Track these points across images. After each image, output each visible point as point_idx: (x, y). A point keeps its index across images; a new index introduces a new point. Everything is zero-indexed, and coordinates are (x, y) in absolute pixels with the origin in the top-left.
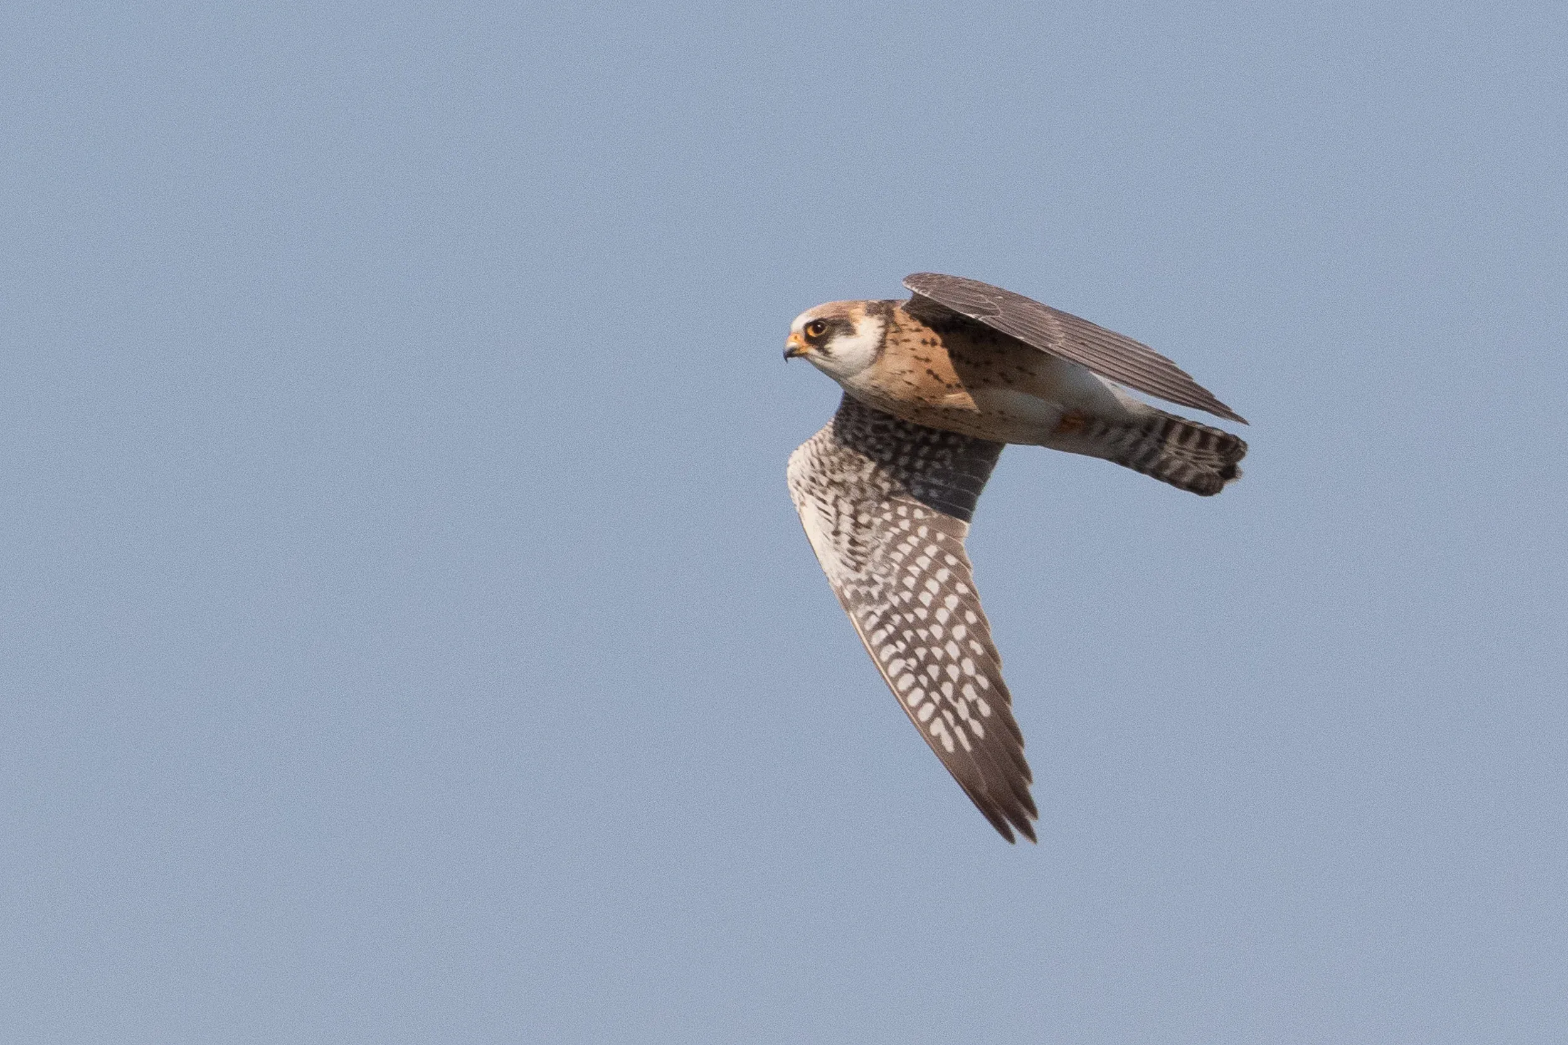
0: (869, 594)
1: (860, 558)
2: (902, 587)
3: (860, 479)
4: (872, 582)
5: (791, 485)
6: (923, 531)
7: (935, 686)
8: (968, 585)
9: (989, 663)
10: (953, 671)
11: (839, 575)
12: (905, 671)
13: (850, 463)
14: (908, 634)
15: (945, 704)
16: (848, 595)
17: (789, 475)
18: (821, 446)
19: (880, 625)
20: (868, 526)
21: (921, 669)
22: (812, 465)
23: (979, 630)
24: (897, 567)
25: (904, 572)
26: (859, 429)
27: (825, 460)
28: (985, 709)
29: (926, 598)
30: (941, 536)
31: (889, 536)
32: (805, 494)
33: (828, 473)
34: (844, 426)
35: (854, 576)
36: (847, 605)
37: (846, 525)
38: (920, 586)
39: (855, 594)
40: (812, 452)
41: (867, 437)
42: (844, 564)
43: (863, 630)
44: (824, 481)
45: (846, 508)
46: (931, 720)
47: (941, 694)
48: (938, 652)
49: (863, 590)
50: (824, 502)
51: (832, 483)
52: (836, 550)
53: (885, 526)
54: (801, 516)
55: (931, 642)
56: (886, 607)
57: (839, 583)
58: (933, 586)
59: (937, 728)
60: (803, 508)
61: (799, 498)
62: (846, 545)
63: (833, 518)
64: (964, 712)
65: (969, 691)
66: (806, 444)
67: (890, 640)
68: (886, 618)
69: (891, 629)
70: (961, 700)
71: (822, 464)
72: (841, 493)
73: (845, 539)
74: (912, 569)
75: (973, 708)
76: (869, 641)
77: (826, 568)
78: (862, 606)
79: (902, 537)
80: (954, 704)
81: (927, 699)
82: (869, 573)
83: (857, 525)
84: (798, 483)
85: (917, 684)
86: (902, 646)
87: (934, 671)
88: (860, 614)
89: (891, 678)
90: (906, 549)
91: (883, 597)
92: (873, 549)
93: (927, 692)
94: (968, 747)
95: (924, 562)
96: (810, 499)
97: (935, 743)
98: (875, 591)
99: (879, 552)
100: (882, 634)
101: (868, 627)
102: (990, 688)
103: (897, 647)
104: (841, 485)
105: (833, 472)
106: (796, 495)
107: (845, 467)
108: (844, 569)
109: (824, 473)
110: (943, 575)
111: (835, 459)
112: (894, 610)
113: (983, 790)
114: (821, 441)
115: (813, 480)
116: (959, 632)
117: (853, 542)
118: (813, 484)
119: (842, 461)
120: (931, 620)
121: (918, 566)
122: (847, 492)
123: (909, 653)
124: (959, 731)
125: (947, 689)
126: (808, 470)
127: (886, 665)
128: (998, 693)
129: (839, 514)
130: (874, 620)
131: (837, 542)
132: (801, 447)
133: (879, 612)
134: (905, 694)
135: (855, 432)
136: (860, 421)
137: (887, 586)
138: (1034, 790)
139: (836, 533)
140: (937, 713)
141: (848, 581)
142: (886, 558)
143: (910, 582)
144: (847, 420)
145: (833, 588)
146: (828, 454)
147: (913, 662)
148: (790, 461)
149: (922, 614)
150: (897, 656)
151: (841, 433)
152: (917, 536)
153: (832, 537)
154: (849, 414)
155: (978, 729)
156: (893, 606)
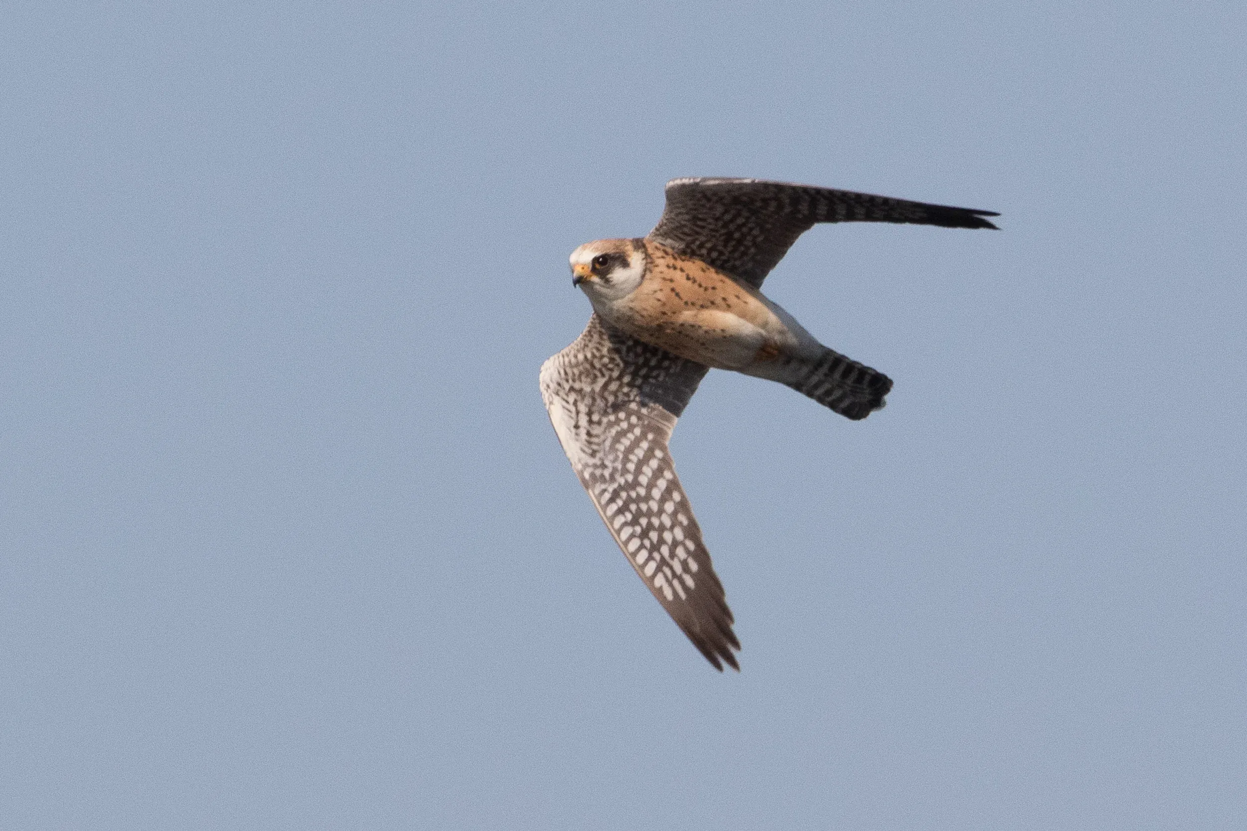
0: (602, 476)
1: (595, 447)
2: (625, 471)
3: (593, 391)
4: (603, 466)
5: (542, 388)
6: (637, 431)
7: (655, 548)
8: (673, 473)
9: (692, 531)
10: (667, 536)
11: (580, 460)
12: (632, 536)
13: (587, 376)
14: (633, 507)
15: (663, 562)
16: (587, 475)
17: (541, 380)
18: (567, 360)
19: (612, 500)
20: (599, 423)
21: (644, 534)
22: (559, 373)
23: (683, 506)
24: (621, 456)
25: (626, 460)
26: (598, 350)
27: (569, 370)
28: (694, 566)
29: (643, 480)
30: (650, 436)
31: (613, 431)
32: (553, 395)
33: (570, 381)
34: (586, 346)
35: (591, 461)
36: (586, 484)
37: (583, 421)
38: (638, 471)
39: (592, 475)
40: (559, 363)
41: (602, 357)
42: (584, 451)
43: (599, 503)
44: (567, 387)
45: (583, 408)
46: (654, 575)
47: (661, 554)
48: (656, 522)
49: (598, 472)
50: (567, 402)
51: (572, 389)
52: (577, 440)
53: (610, 425)
54: (550, 413)
55: (649, 514)
56: (615, 485)
57: (580, 467)
58: (648, 471)
59: (659, 581)
60: (552, 407)
61: (549, 399)
62: (584, 436)
63: (574, 415)
64: (678, 569)
65: (680, 552)
66: (556, 356)
67: (620, 511)
68: (615, 495)
69: (620, 503)
70: (676, 560)
71: (566, 373)
72: (579, 398)
73: (583, 432)
74: (632, 457)
75: (684, 564)
76: (605, 513)
77: (569, 455)
78: (598, 485)
79: (623, 434)
80: (671, 562)
81: (650, 558)
82: (602, 460)
83: (590, 422)
84: (548, 386)
85: (642, 546)
86: (629, 516)
87: (654, 535)
88: (597, 491)
89: (623, 543)
90: (626, 442)
91: (612, 478)
92: (604, 441)
93: (650, 553)
94: (683, 595)
95: (640, 453)
96: (557, 400)
97: (659, 592)
98: (607, 473)
99: (608, 443)
100: (613, 507)
101: (603, 501)
102: (695, 550)
103: (625, 517)
104: (580, 391)
105: (574, 381)
106: (546, 396)
107: (583, 378)
108: (583, 455)
109: (567, 381)
110: (654, 463)
111: (576, 371)
112: (621, 488)
113: (697, 629)
114: (568, 356)
115: (559, 384)
116: (669, 507)
117: (589, 434)
118: (559, 388)
119: (581, 374)
120: (648, 498)
121: (636, 455)
122: (583, 397)
123: (635, 522)
124: (676, 583)
125: (665, 550)
126: (555, 376)
127: (619, 532)
128: (701, 554)
129: (578, 413)
130: (607, 496)
131: (577, 434)
132: (552, 358)
133: (611, 489)
134: (634, 554)
135: (595, 351)
136: (599, 343)
137: (615, 470)
138: (736, 628)
139: (577, 427)
140: (659, 569)
141: (586, 465)
142: (613, 448)
143: (631, 467)
144: (590, 341)
145: (575, 471)
146: (571, 366)
147: (638, 529)
148: (542, 368)
149: (642, 492)
150: (626, 524)
151: (583, 349)
152: (634, 434)
153: (573, 430)
154: (592, 336)
155: (690, 582)
156: (620, 485)
